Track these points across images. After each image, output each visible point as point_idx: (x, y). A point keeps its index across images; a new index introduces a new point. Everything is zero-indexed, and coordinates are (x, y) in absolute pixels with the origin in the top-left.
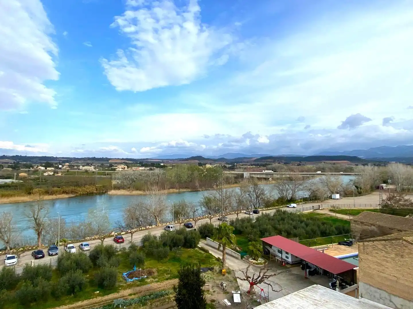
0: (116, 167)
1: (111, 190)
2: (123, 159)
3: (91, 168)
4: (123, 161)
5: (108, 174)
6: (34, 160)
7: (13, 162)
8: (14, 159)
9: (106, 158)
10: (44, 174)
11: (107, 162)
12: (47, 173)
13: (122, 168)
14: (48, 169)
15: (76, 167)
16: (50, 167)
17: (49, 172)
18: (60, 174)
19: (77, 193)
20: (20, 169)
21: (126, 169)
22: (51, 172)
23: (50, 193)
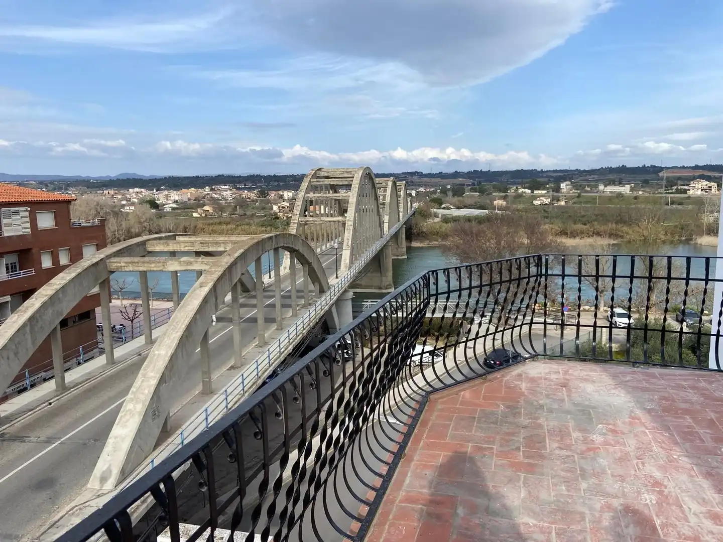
0: (687, 187)
1: (701, 235)
2: (697, 167)
3: (626, 189)
4: (700, 172)
5: (672, 203)
6: (504, 179)
7: (470, 184)
8: (470, 178)
9: (653, 167)
10: (534, 201)
11: (653, 176)
12: (539, 200)
13: (702, 190)
14: (535, 192)
15: (589, 189)
16: (538, 188)
17: (542, 198)
18: (563, 203)
19: (622, 237)
20: (491, 194)
21: (713, 190)
22: (546, 199)
23: (569, 235)
